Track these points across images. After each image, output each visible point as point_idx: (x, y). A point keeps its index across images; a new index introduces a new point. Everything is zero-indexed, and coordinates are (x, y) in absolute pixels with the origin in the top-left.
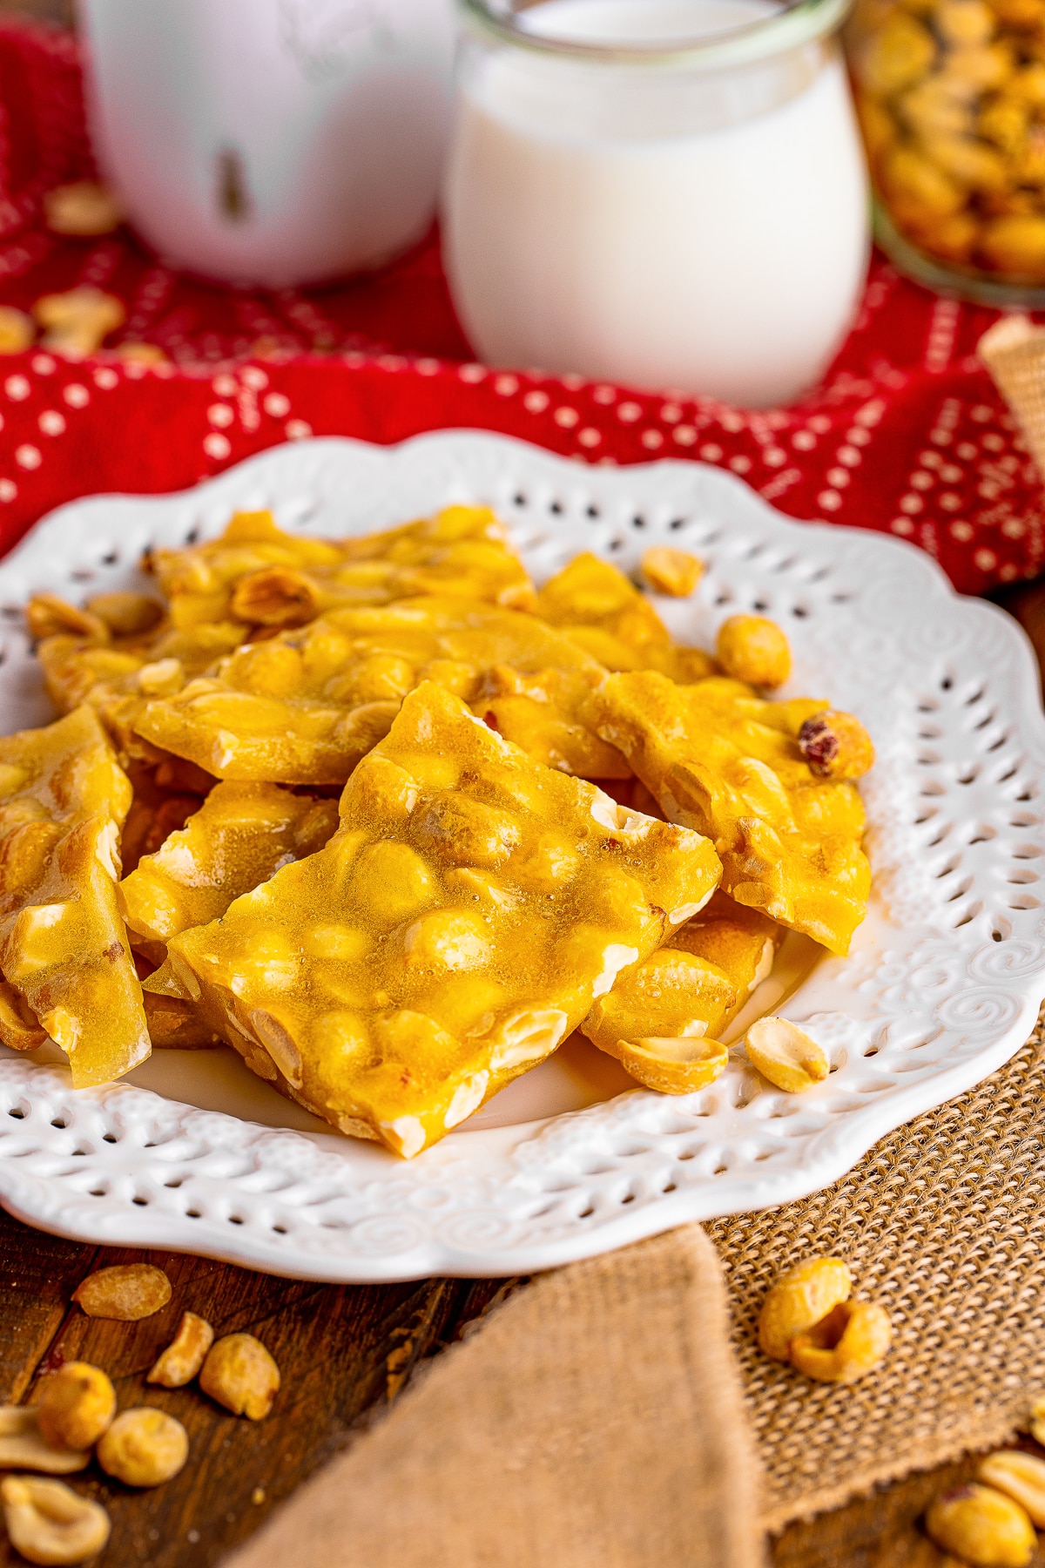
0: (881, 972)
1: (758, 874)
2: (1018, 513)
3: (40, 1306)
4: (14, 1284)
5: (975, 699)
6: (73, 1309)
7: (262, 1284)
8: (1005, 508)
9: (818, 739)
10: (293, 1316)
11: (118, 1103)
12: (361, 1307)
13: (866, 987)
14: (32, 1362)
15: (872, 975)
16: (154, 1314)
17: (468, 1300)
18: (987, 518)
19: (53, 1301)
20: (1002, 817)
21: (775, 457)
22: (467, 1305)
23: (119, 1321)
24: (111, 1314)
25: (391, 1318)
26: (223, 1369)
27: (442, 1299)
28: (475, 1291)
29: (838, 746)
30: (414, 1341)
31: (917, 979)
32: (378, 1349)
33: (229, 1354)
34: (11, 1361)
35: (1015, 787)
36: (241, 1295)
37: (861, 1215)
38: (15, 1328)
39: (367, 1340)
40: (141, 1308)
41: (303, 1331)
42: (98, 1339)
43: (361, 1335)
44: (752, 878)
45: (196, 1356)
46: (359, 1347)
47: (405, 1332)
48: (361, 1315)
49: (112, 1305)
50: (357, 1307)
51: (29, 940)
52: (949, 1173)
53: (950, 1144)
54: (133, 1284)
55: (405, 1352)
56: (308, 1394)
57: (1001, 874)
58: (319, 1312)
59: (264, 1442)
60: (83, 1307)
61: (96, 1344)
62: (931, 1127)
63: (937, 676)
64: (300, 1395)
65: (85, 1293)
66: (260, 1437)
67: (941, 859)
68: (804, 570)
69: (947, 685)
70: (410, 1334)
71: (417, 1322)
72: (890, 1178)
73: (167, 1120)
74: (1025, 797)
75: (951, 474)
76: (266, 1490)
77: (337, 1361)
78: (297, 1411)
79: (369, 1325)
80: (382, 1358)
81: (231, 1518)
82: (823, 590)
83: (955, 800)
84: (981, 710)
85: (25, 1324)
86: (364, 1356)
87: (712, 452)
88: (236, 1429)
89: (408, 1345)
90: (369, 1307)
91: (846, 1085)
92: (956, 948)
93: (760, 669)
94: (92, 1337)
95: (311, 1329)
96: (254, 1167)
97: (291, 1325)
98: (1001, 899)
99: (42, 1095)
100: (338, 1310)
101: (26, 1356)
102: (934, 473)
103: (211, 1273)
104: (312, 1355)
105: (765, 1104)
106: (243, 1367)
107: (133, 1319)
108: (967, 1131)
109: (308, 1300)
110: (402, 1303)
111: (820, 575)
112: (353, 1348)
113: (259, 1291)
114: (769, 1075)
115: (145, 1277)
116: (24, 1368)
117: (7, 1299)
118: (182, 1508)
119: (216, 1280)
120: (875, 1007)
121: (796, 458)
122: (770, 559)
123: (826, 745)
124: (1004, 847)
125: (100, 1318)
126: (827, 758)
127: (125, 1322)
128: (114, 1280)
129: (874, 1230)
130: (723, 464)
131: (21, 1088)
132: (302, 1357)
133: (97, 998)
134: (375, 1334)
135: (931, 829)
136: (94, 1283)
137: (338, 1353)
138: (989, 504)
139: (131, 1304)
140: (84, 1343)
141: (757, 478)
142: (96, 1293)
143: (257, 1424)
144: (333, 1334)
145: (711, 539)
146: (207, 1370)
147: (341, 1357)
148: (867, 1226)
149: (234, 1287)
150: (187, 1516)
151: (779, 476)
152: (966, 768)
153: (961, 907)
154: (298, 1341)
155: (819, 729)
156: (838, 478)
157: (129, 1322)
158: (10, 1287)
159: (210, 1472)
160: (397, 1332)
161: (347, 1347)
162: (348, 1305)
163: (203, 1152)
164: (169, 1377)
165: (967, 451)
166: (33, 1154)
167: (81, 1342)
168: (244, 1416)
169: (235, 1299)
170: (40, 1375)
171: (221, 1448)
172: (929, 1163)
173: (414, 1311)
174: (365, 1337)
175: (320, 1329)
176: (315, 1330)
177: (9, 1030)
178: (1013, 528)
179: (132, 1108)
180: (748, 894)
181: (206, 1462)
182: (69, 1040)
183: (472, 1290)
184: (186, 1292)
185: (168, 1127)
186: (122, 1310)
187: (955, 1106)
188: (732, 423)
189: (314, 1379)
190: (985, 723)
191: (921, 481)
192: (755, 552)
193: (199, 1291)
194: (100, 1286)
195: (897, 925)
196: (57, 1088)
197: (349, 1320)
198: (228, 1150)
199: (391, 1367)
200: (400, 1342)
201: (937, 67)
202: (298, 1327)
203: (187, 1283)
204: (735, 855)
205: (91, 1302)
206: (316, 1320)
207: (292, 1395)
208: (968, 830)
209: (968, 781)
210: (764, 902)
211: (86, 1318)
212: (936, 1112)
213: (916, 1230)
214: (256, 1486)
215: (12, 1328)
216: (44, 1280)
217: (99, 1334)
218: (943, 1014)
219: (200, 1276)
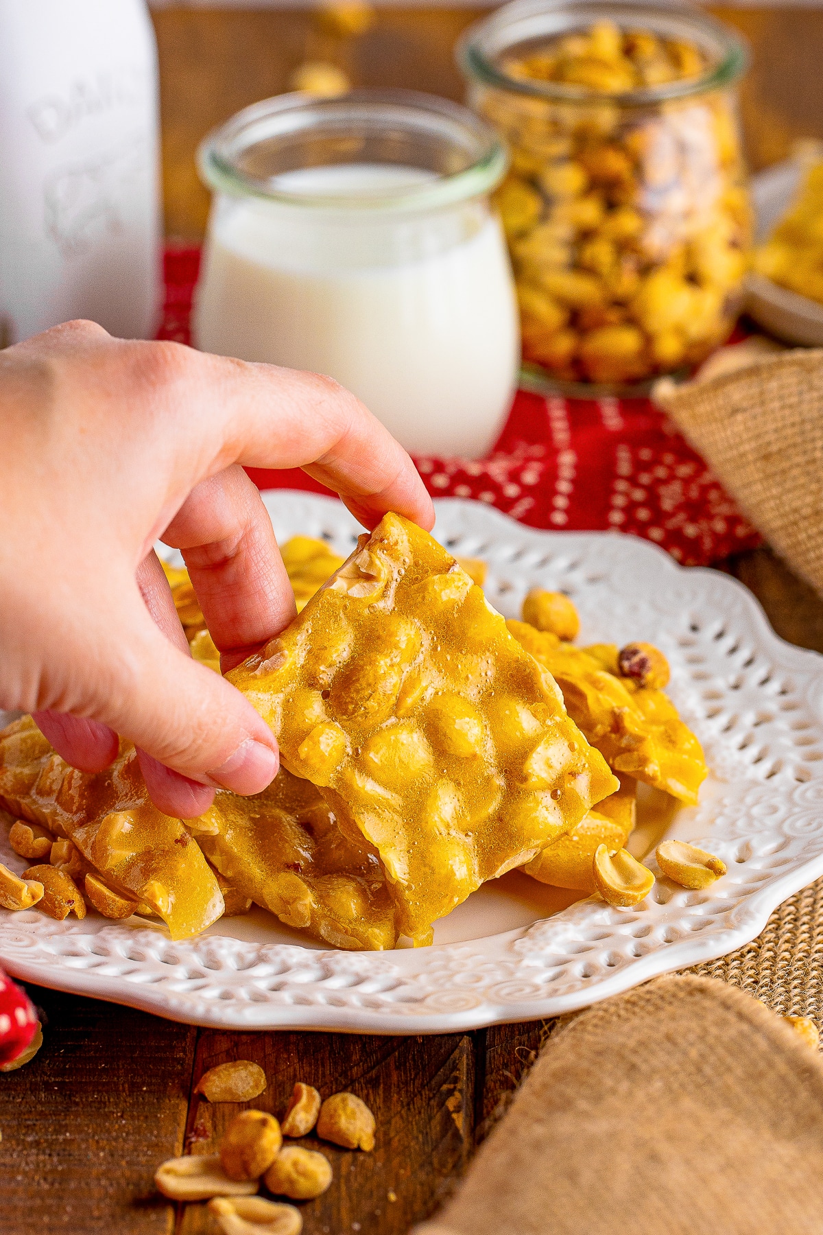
0: (727, 811)
1: (634, 746)
2: (693, 519)
3: (170, 1101)
4: (145, 1089)
5: (720, 636)
6: (196, 1100)
7: (330, 1069)
8: (681, 517)
9: (636, 659)
10: (364, 1085)
11: (209, 944)
12: (411, 1075)
13: (719, 821)
14: (181, 1136)
15: (721, 814)
16: (259, 1096)
17: (488, 1062)
18: (672, 523)
19: (178, 1097)
20: (772, 706)
21: (512, 490)
22: (488, 1065)
23: (234, 1103)
24: (228, 1098)
25: (437, 1078)
26: (340, 1116)
27: (468, 1064)
28: (490, 1058)
29: (650, 663)
30: (461, 1091)
31: (755, 811)
32: (437, 1099)
33: (341, 1105)
34: (166, 1136)
35: (774, 687)
36: (318, 1078)
37: (753, 977)
38: (159, 1115)
39: (425, 1094)
40: (251, 1091)
41: (376, 1094)
42: (223, 1116)
43: (420, 1092)
44: (628, 750)
45: (314, 1111)
46: (422, 1099)
47: (452, 1086)
48: (414, 1080)
49: (229, 1091)
50: (409, 1075)
51: (114, 838)
52: (803, 946)
53: (796, 928)
54: (243, 1073)
55: (456, 1098)
56: (397, 1133)
57: (786, 741)
58: (381, 1081)
59: (379, 1164)
60: (206, 1095)
61: (224, 1119)
62: (779, 919)
63: (684, 622)
64: (392, 1134)
65: (208, 1084)
66: (375, 1162)
67: (737, 738)
68: (561, 563)
69: (694, 628)
70: (455, 1088)
71: (456, 1080)
72: (763, 953)
73: (249, 952)
74: (783, 692)
75: (639, 495)
76: (395, 1191)
77: (409, 1109)
78: (395, 1143)
79: (423, 1086)
80: (442, 1104)
81: (378, 1212)
82: (577, 577)
83: (732, 701)
84: (728, 642)
85: (165, 1112)
86: (428, 1104)
87: (463, 490)
88: (355, 1159)
89: (457, 1094)
90: (416, 1075)
91: (736, 879)
92: (776, 790)
93: (561, 627)
94: (218, 1115)
95: (381, 1092)
96: (327, 974)
97: (365, 1092)
98: (795, 756)
99: (148, 944)
100: (395, 1078)
101: (175, 1132)
102: (627, 495)
103: (289, 1066)
104: (389, 1109)
105: (681, 899)
106: (353, 1113)
107: (245, 1100)
108: (805, 919)
109: (370, 1074)
110: (440, 1069)
111: (573, 566)
112: (417, 1100)
113: (330, 1074)
114: (679, 878)
115: (250, 1068)
116: (177, 1141)
117: (143, 1099)
118: (339, 1210)
119: (295, 1070)
120: (733, 832)
121: (526, 490)
122: (533, 558)
123: (643, 663)
124: (783, 723)
125: (219, 1103)
126: (644, 673)
127: (239, 1103)
128: (228, 1071)
129: (766, 985)
130: (474, 496)
131: (130, 942)
132: (382, 1110)
133: (180, 873)
134: (430, 1090)
135: (723, 720)
136: (215, 1076)
137: (408, 1104)
138: (671, 515)
139: (244, 1088)
140: (215, 1119)
141: (503, 505)
142: (217, 1083)
143: (370, 1154)
144: (399, 1093)
145: (482, 549)
146: (325, 1119)
147: (411, 1106)
148: (760, 984)
149: (310, 1073)
150: (345, 1215)
151: (517, 505)
152: (732, 679)
153: (766, 766)
154: (375, 1100)
155: (635, 652)
156: (561, 502)
157: (242, 1103)
158: (142, 1091)
159: (348, 1188)
160: (445, 1087)
161: (413, 1099)
162: (401, 1076)
163: (285, 969)
164: (298, 1128)
165: (645, 479)
166: (163, 980)
167: (212, 1120)
168: (359, 1149)
169: (314, 1080)
170: (191, 1143)
171: (349, 1173)
172: (787, 941)
173: (451, 1073)
174: (423, 1093)
175: (387, 1090)
176: (384, 1092)
177: (114, 901)
178: (691, 530)
179: (221, 946)
180: (626, 763)
181: (342, 1181)
182: (166, 904)
183: (488, 1056)
184: (276, 1080)
185: (251, 957)
186: (237, 1094)
187: (790, 905)
188: (474, 470)
189: (397, 1122)
190: (733, 650)
191: (619, 501)
192: (518, 555)
193: (285, 1078)
194: (219, 1077)
195: (724, 781)
196: (158, 939)
197: (406, 1083)
198: (305, 966)
199: (451, 1109)
200: (450, 1093)
201: (544, 217)
202: (370, 1092)
203: (275, 1074)
204: (613, 736)
205: (214, 1090)
206: (382, 1085)
207: (386, 1134)
208: (749, 718)
209: (736, 687)
210: (640, 766)
211: (209, 1104)
212: (778, 910)
213: (796, 982)
214: (386, 1192)
215: (156, 1116)
216: (166, 1085)
217: (223, 1113)
218: (786, 828)
219: (281, 1069)
